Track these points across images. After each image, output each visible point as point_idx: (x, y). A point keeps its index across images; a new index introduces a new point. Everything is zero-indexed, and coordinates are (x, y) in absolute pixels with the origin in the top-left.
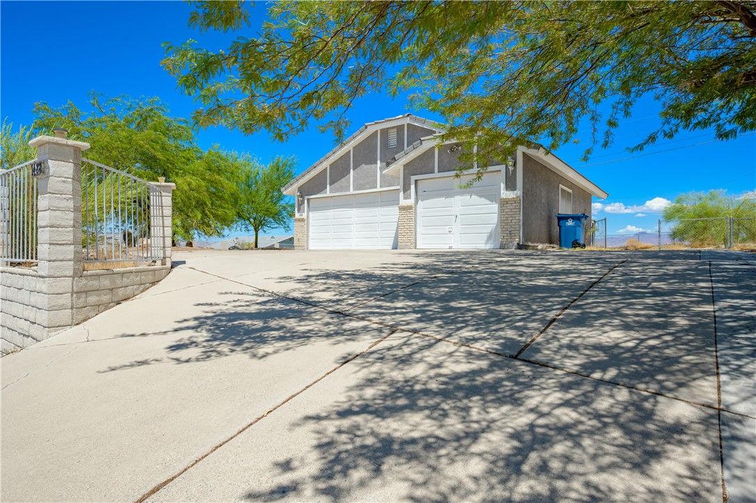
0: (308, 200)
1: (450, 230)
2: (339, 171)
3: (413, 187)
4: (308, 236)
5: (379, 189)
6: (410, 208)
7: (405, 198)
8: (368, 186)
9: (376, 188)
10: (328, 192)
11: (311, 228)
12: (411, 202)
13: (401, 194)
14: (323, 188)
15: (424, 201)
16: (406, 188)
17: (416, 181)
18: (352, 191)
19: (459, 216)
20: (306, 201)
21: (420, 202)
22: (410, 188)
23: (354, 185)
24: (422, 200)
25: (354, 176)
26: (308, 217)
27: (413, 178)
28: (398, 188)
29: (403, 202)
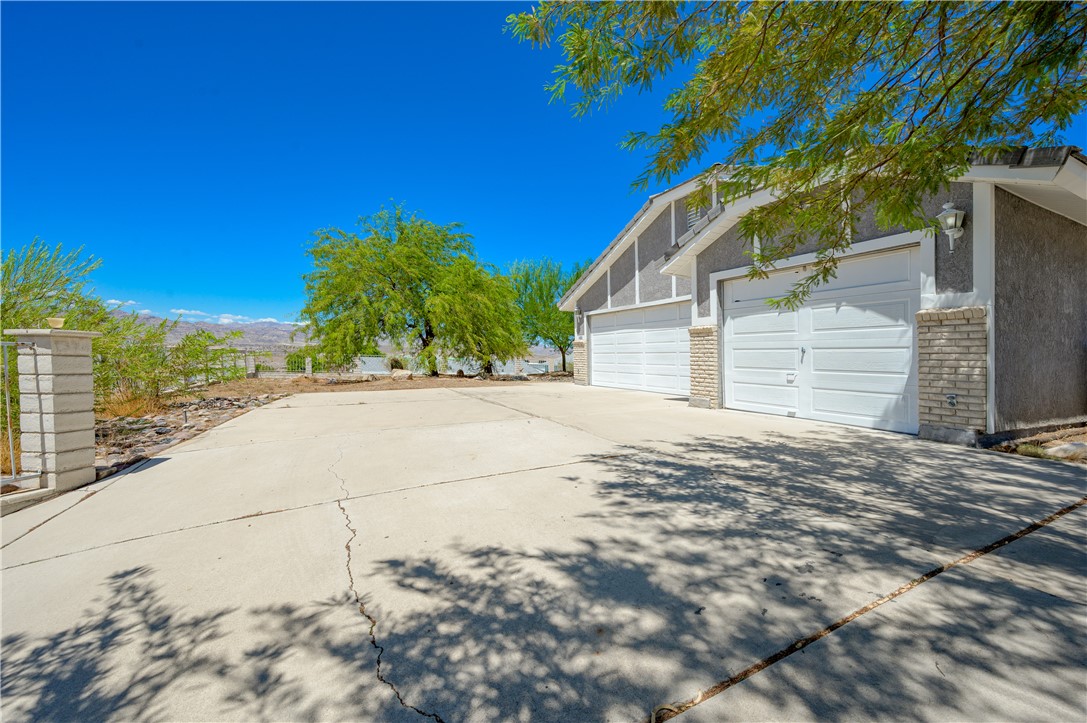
0: (589, 317)
1: (791, 378)
2: (621, 275)
3: (713, 294)
4: (589, 367)
5: (674, 299)
6: (707, 333)
7: (701, 315)
8: (659, 294)
9: (671, 297)
10: (609, 306)
11: (593, 355)
12: (710, 321)
13: (695, 307)
14: (602, 302)
15: (737, 320)
16: (702, 297)
17: (720, 283)
18: (638, 304)
19: (810, 352)
20: (585, 319)
21: (729, 321)
22: (708, 297)
23: (640, 293)
24: (733, 318)
25: (640, 280)
26: (588, 340)
27: (714, 278)
28: (689, 297)
29: (699, 323)
